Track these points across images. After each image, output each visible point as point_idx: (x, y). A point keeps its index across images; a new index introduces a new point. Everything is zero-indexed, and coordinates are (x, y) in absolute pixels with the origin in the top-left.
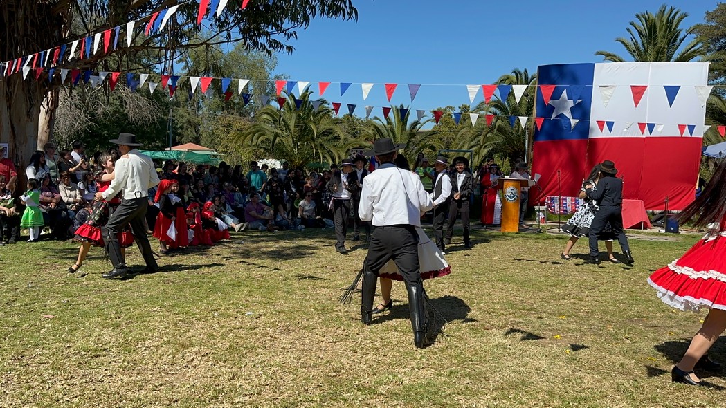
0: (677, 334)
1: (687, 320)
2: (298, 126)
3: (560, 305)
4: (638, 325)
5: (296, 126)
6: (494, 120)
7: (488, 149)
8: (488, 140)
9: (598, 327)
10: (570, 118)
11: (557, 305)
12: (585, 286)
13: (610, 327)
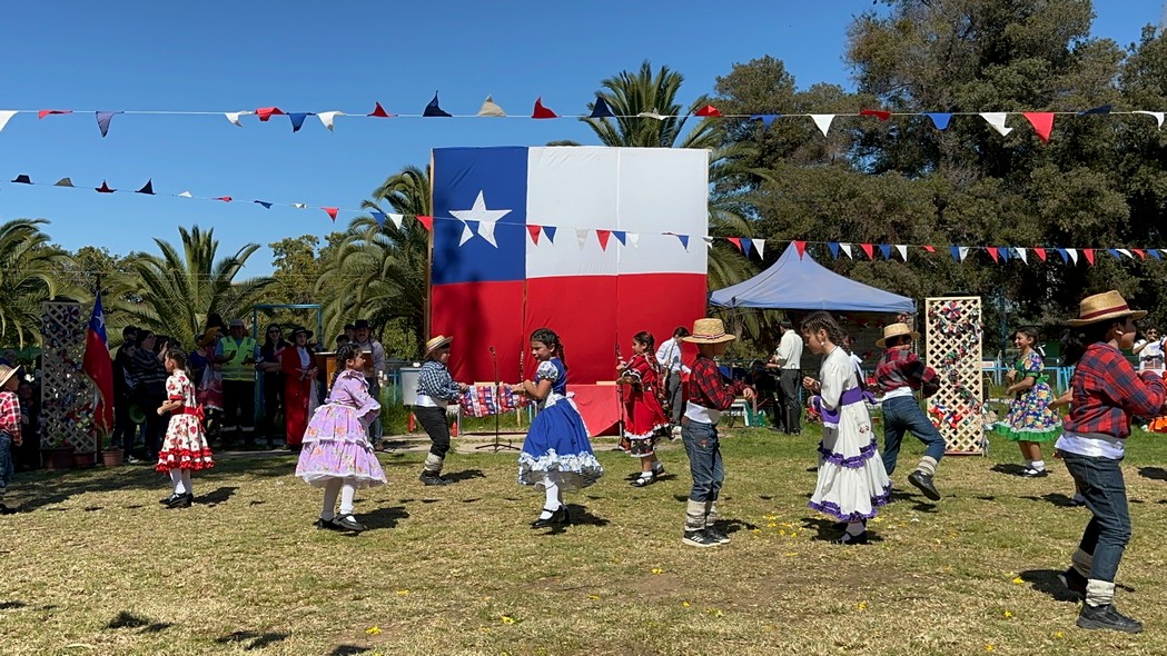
0: (604, 597)
1: (630, 571)
3: (412, 571)
4: (542, 590)
6: (381, 257)
7: (373, 310)
8: (372, 292)
9: (464, 601)
10: (494, 243)
11: (405, 570)
12: (480, 533)
13: (487, 598)
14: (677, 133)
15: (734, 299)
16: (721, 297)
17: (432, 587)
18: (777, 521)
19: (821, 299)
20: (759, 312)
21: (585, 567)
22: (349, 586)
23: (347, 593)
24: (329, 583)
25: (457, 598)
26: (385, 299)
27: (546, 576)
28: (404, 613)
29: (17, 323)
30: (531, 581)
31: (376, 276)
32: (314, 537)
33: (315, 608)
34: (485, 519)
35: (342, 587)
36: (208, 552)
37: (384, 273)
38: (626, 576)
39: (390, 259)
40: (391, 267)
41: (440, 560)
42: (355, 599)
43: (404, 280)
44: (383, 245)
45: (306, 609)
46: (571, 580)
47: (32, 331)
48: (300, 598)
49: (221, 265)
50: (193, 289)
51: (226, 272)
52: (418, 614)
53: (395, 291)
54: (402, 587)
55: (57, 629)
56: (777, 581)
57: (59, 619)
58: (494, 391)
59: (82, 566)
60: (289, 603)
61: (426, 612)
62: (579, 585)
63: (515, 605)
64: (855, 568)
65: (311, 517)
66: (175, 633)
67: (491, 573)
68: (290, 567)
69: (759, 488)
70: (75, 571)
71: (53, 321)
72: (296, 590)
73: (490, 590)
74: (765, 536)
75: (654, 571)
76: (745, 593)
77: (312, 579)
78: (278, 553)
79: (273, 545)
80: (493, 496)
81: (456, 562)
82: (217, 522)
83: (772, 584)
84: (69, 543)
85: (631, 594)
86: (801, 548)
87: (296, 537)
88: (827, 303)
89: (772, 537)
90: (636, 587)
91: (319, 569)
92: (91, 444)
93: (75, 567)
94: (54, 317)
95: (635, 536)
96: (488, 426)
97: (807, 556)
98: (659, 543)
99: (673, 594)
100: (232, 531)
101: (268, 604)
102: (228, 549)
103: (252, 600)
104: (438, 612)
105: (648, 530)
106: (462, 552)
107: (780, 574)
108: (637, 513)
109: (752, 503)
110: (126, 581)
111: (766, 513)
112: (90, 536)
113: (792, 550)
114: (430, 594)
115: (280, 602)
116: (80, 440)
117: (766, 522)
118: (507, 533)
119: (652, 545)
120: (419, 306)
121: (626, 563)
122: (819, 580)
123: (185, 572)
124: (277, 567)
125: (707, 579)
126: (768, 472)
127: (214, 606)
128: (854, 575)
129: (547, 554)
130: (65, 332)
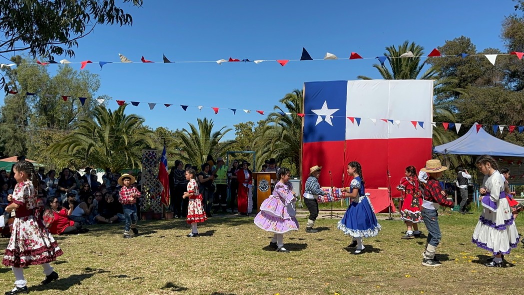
0: (382, 287)
1: (395, 275)
2: (111, 137)
3: (294, 269)
4: (353, 281)
5: (110, 137)
6: (281, 131)
7: (277, 154)
8: (277, 146)
9: (317, 285)
10: (331, 124)
11: (291, 269)
12: (324, 255)
13: (328, 284)
14: (418, 73)
15: (446, 150)
16: (439, 149)
17: (302, 277)
18: (467, 256)
19: (490, 150)
20: (459, 157)
21: (373, 272)
22: (266, 275)
23: (266, 278)
24: (258, 273)
25: (314, 283)
26: (282, 150)
27: (355, 275)
28: (290, 288)
29: (132, 158)
30: (348, 277)
31: (279, 139)
32: (252, 252)
33: (251, 283)
34: (326, 248)
35: (263, 275)
36: (207, 257)
37: (282, 138)
38: (393, 278)
39: (285, 132)
40: (285, 135)
41: (306, 265)
42: (269, 280)
43: (291, 141)
44: (282, 125)
45: (248, 284)
46: (366, 278)
47: (137, 162)
48: (245, 279)
49: (214, 135)
50: (202, 144)
51: (216, 137)
52: (297, 289)
53: (286, 146)
54: (289, 277)
55: (145, 287)
56: (468, 283)
57: (146, 283)
58: (330, 190)
59: (156, 261)
60: (241, 281)
61: (300, 288)
62: (370, 280)
63: (340, 288)
64: (506, 279)
65: (250, 244)
66: (193, 291)
67: (329, 272)
68: (241, 265)
69: (458, 240)
70: (153, 263)
71: (146, 158)
72: (244, 275)
73: (329, 280)
74: (461, 262)
75: (406, 276)
76: (451, 288)
77: (250, 271)
78: (236, 259)
79: (234, 255)
80: (330, 238)
81: (313, 267)
82: (211, 244)
83: (465, 285)
84: (151, 251)
85: (395, 286)
86: (479, 268)
87: (243, 252)
88: (493, 152)
89: (465, 263)
90: (398, 283)
91: (253, 266)
92: (160, 210)
93: (153, 261)
94: (147, 156)
95: (397, 259)
96: (327, 207)
97: (482, 272)
98: (409, 263)
99: (415, 287)
100: (217, 249)
101: (232, 280)
102: (215, 256)
103: (225, 279)
104: (305, 289)
105: (403, 257)
106: (316, 263)
107: (469, 280)
108: (398, 249)
109: (455, 247)
110: (174, 268)
111: (461, 252)
112: (159, 248)
113: (475, 270)
114: (302, 280)
115: (237, 280)
116: (156, 208)
117: (462, 256)
118: (337, 255)
119: (405, 264)
120: (297, 153)
121: (393, 271)
122: (488, 284)
123: (199, 265)
124: (236, 265)
125: (432, 281)
126: (462, 232)
127: (209, 280)
128: (506, 282)
129: (355, 266)
130: (151, 162)
